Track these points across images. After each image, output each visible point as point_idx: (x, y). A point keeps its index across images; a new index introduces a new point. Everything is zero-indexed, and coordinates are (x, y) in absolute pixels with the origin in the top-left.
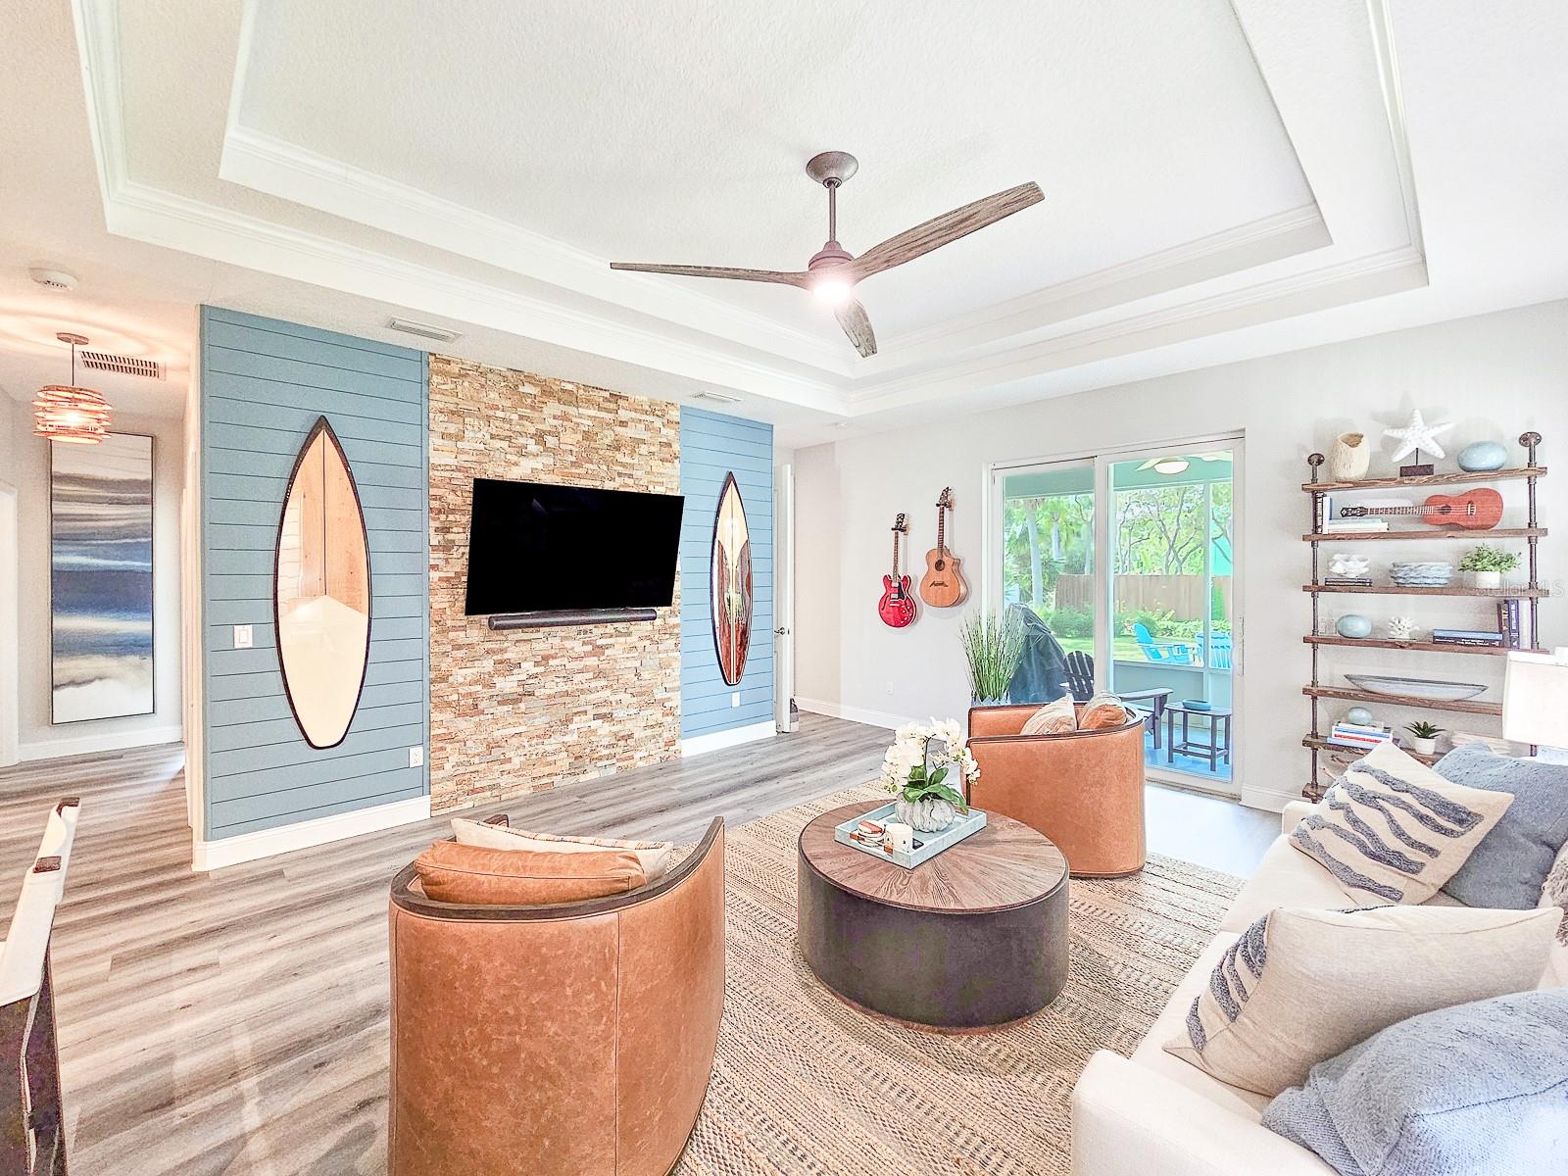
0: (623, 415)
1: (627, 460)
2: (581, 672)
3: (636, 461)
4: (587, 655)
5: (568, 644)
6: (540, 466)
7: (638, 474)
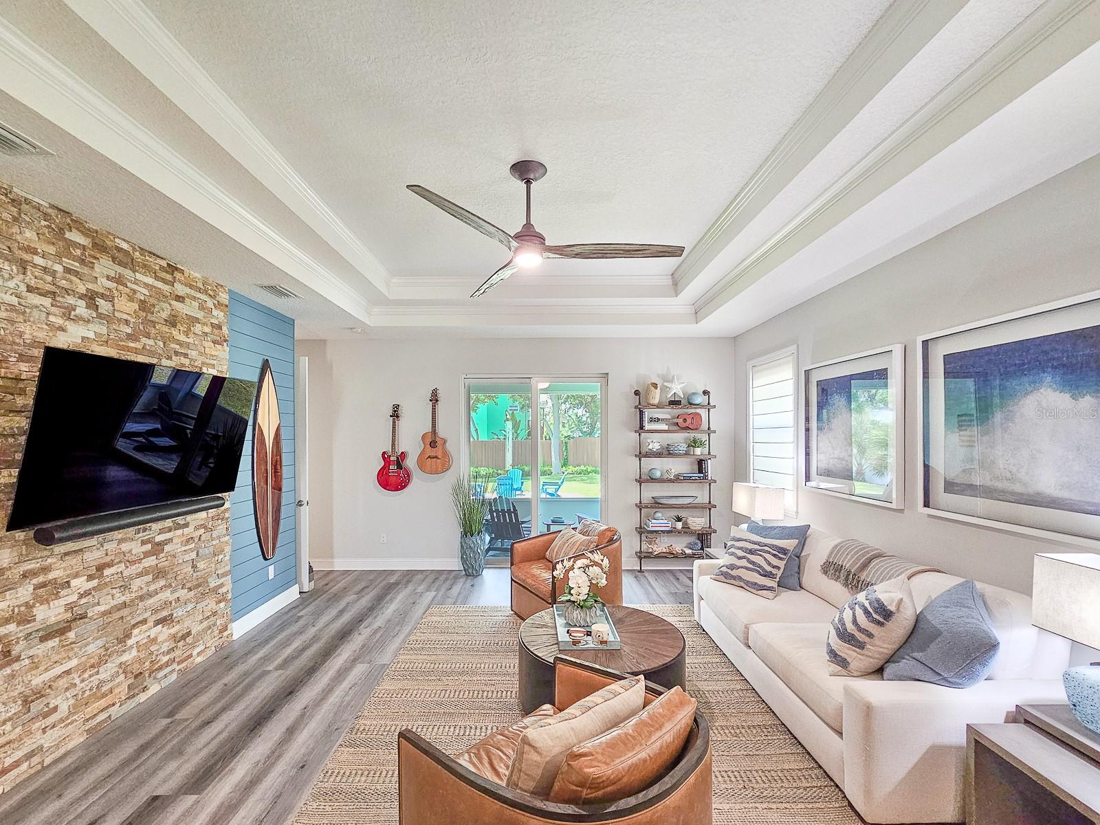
0: (180, 289)
1: (182, 338)
2: (140, 575)
3: (191, 340)
4: (147, 555)
5: (125, 547)
6: (92, 336)
7: (193, 354)
